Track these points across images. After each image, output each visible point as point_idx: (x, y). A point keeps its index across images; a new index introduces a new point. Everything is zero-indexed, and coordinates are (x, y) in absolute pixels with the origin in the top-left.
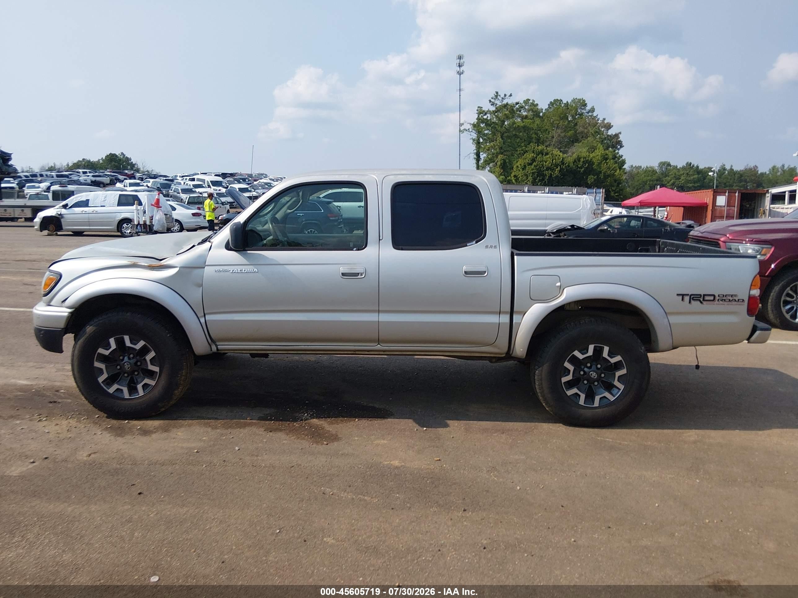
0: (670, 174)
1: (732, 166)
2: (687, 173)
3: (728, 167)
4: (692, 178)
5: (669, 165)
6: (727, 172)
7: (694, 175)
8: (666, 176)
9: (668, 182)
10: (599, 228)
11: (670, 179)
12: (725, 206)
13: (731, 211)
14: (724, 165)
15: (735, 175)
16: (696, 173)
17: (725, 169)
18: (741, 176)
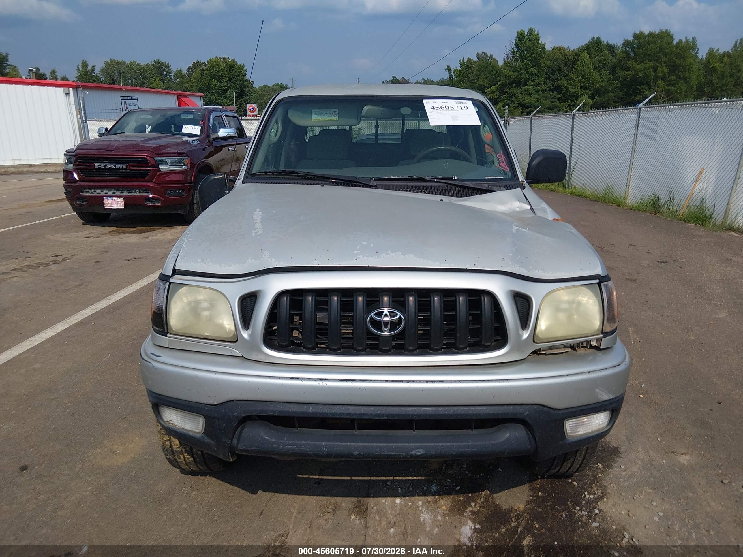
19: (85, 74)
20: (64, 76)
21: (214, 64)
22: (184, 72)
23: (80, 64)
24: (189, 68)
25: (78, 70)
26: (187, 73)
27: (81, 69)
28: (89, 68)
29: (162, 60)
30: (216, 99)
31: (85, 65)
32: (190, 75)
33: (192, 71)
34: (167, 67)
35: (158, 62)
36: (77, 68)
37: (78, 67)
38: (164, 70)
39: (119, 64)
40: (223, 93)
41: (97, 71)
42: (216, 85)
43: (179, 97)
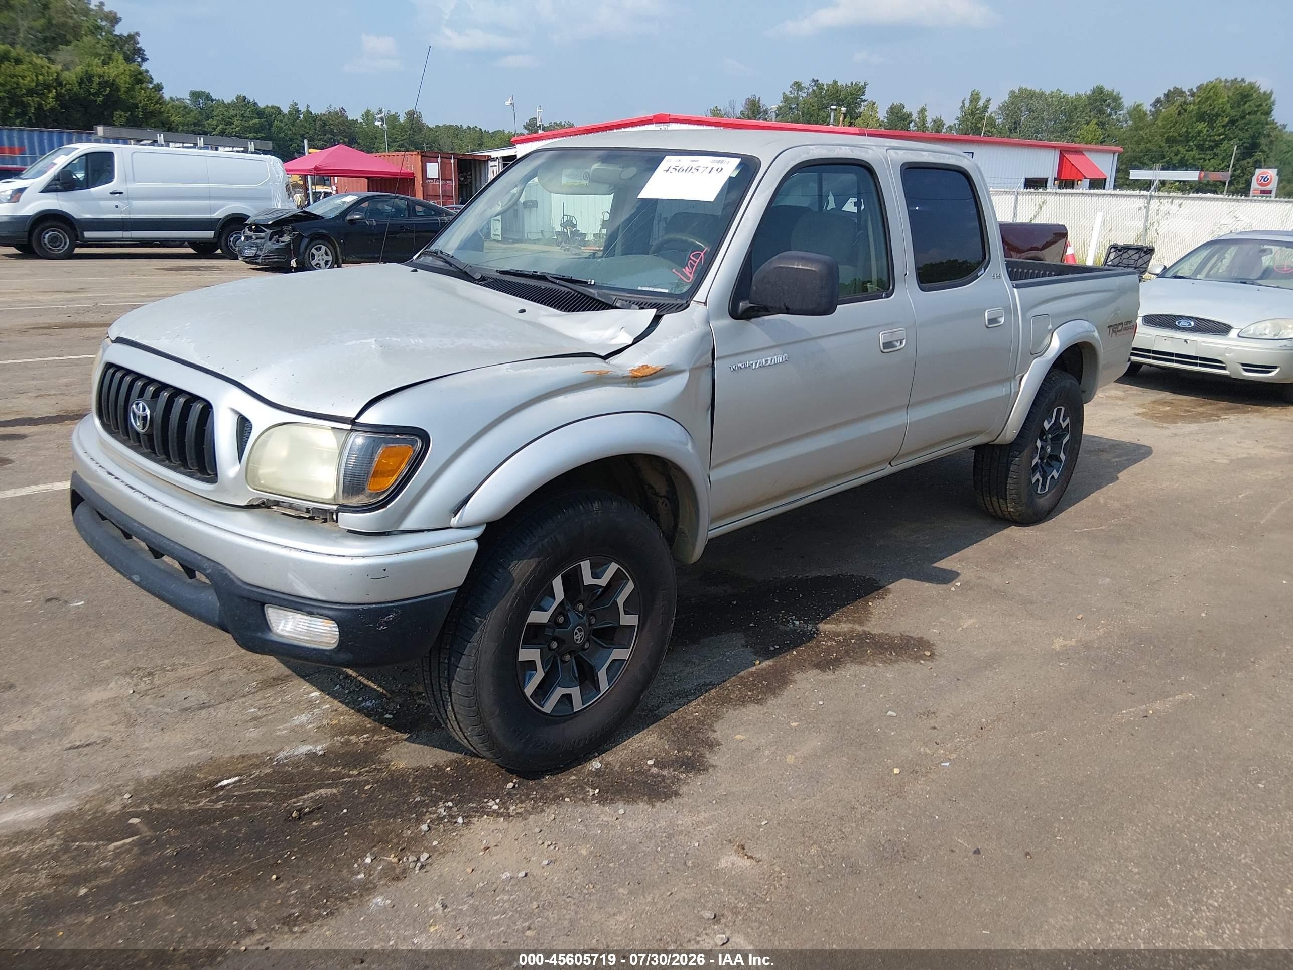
0: (215, 113)
1: (308, 107)
2: (242, 115)
3: (303, 109)
4: (251, 122)
5: (208, 97)
6: (302, 116)
7: (252, 118)
8: (208, 118)
9: (214, 129)
10: (348, 218)
11: (215, 122)
12: (438, 179)
13: (447, 188)
14: (296, 105)
15: (315, 121)
16: (255, 116)
17: (298, 111)
18: (324, 124)
19: (972, 114)
20: (939, 117)
21: (1208, 93)
22: (1147, 107)
23: (968, 97)
24: (1158, 101)
25: (963, 106)
26: (1151, 111)
27: (967, 105)
28: (981, 103)
29: (1108, 88)
30: (1193, 159)
31: (975, 98)
32: (1156, 114)
33: (1161, 105)
34: (1116, 99)
35: (1099, 91)
36: (961, 105)
37: (963, 103)
38: (1109, 106)
39: (1032, 95)
40: (1211, 148)
41: (993, 108)
42: (1200, 132)
43: (1063, 152)
